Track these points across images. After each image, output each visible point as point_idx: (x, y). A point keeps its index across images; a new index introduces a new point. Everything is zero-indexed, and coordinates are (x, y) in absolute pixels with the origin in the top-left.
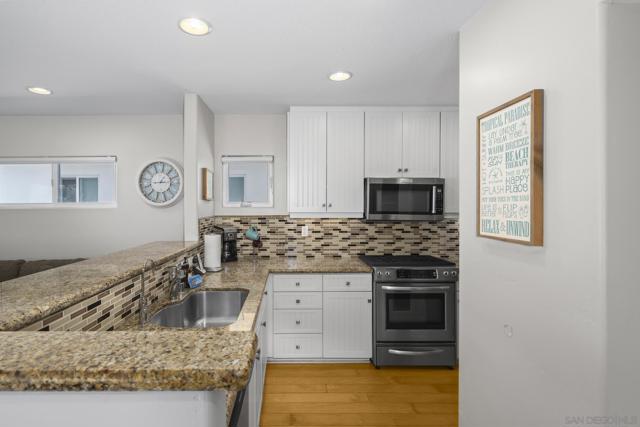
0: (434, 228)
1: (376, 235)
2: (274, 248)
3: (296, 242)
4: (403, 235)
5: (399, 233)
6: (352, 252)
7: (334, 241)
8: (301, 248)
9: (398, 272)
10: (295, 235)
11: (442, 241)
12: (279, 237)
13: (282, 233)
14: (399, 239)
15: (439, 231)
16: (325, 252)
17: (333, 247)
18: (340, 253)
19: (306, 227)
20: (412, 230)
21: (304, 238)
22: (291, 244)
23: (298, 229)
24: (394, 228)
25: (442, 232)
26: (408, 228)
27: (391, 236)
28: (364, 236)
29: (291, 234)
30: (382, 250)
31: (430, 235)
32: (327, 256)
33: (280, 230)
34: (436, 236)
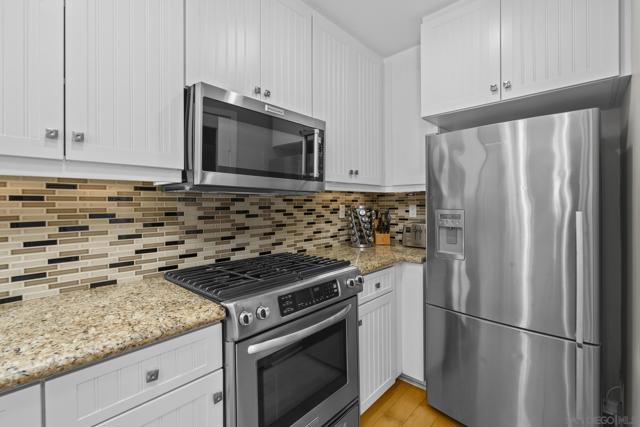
0: (290, 208)
1: (201, 225)
4: (249, 222)
5: (240, 219)
6: (145, 267)
7: (94, 245)
9: (281, 300)
11: (300, 227)
14: (243, 228)
15: (296, 213)
16: (61, 279)
17: (90, 263)
18: (112, 274)
20: (260, 212)
24: (232, 209)
25: (299, 214)
26: (254, 210)
27: (228, 225)
28: (176, 228)
30: (212, 253)
31: (285, 220)
32: (67, 289)
34: (292, 221)
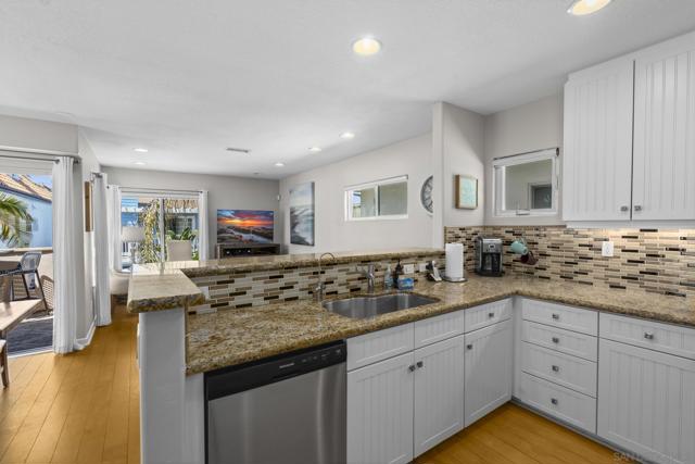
2: (556, 268)
3: (590, 262)
8: (601, 273)
10: (591, 254)
12: (565, 253)
13: (569, 250)
17: (665, 278)
18: (683, 289)
19: (611, 243)
21: (606, 258)
22: (582, 266)
23: (596, 244)
29: (585, 251)
32: (652, 290)
33: (565, 245)
